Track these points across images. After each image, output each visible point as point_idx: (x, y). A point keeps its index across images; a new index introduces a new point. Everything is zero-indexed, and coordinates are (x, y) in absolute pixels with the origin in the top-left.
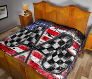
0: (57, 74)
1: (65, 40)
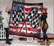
0: (38, 27)
1: (34, 10)
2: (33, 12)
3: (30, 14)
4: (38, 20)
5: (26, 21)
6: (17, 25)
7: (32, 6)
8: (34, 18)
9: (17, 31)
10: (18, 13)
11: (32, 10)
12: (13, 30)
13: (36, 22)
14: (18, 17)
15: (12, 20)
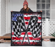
2: (34, 21)
3: (30, 24)
4: (38, 29)
5: (27, 31)
6: (19, 36)
7: (32, 15)
8: (34, 27)
9: (20, 41)
10: (18, 23)
11: (32, 19)
12: (16, 41)
13: (37, 31)
14: (19, 27)
15: (13, 31)
